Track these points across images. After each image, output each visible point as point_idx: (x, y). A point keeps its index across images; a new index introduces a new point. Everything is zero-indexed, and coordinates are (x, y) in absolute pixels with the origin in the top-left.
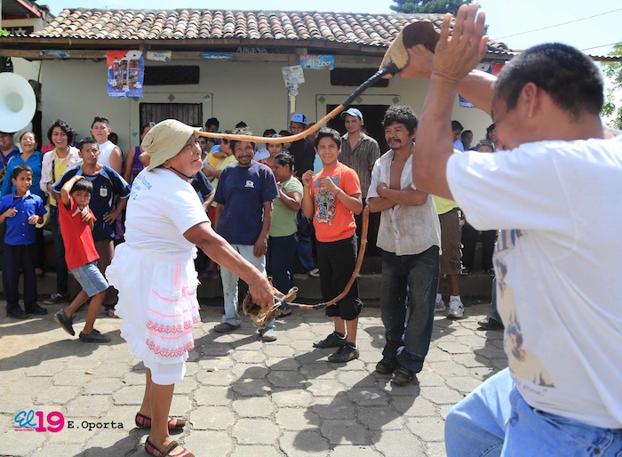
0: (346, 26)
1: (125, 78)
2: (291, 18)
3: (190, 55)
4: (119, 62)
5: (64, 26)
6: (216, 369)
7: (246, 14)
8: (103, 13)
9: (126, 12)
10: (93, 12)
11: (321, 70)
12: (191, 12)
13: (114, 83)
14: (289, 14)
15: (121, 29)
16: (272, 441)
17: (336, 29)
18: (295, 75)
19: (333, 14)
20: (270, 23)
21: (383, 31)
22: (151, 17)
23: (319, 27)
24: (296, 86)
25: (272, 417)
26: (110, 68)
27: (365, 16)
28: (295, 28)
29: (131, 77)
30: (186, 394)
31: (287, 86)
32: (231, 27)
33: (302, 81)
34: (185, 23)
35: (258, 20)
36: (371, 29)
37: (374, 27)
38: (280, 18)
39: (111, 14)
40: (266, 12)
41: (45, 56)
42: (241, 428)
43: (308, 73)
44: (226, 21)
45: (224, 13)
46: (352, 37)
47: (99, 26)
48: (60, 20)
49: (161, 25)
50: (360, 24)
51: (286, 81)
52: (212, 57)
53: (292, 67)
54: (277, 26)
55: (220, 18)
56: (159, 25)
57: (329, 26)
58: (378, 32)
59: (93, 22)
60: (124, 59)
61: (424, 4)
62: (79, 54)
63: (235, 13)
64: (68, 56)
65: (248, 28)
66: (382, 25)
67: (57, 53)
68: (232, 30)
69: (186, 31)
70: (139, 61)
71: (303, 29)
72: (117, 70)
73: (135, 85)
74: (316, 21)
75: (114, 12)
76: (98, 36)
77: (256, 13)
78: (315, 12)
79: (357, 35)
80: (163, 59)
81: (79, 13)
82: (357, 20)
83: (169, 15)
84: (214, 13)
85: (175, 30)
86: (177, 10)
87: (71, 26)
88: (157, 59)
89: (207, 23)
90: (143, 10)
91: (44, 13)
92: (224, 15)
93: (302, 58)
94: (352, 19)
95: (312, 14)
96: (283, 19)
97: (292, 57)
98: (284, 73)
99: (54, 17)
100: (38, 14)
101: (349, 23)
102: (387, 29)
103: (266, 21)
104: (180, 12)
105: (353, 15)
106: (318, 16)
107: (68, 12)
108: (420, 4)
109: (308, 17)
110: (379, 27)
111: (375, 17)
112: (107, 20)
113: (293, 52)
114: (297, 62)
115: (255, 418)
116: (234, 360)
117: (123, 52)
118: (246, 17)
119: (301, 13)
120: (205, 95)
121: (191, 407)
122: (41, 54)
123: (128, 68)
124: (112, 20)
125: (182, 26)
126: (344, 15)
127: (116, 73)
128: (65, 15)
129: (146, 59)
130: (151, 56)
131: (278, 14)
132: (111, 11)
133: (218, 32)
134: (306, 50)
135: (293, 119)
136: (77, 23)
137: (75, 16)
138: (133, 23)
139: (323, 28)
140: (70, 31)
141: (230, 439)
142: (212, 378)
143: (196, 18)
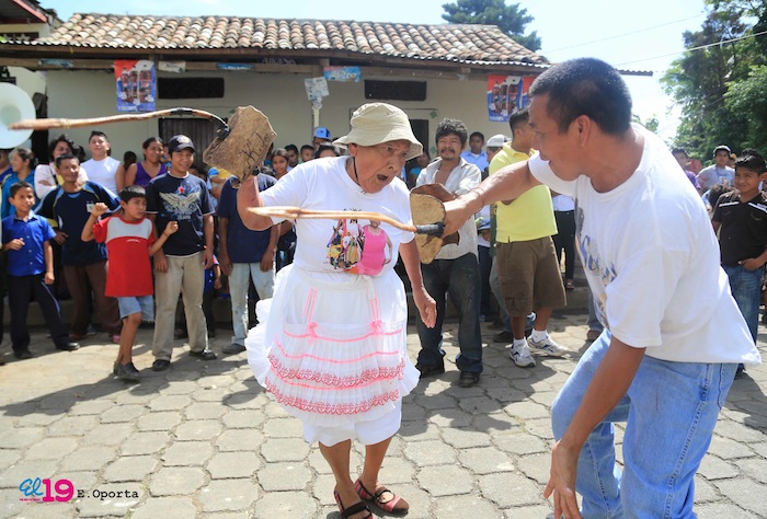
0: (384, 36)
1: (135, 90)
2: (326, 27)
3: (206, 66)
4: (129, 73)
5: (73, 33)
6: (214, 387)
7: (278, 23)
8: (120, 18)
9: (145, 18)
10: (108, 17)
11: (346, 83)
12: (218, 19)
13: (123, 96)
14: (325, 23)
15: (138, 37)
16: (254, 448)
17: (373, 39)
18: (318, 88)
19: (372, 24)
20: (304, 32)
21: (422, 42)
22: (173, 24)
23: (355, 38)
24: (320, 99)
25: (260, 428)
26: (119, 79)
27: (405, 26)
28: (329, 38)
29: (142, 90)
30: (177, 410)
31: (310, 99)
32: (260, 36)
33: (326, 93)
34: (210, 32)
35: (290, 29)
36: (410, 40)
37: (413, 38)
38: (315, 27)
39: (128, 20)
40: (300, 21)
41: (45, 66)
42: (225, 439)
43: (332, 85)
44: (255, 30)
45: (254, 21)
46: (389, 48)
47: (114, 34)
48: (69, 25)
49: (183, 34)
50: (399, 34)
51: (309, 94)
52: (230, 68)
53: (315, 79)
54: (311, 35)
55: (249, 27)
56: (181, 33)
57: (366, 36)
58: (416, 43)
59: (107, 28)
60: (133, 69)
61: (477, 14)
62: (83, 64)
63: (266, 22)
64: (71, 65)
65: (279, 38)
66: (422, 36)
67: (58, 63)
68: (261, 40)
69: (210, 41)
70: (150, 72)
71: (337, 40)
72: (126, 81)
73: (146, 99)
74: (353, 31)
75: (132, 18)
76: (111, 44)
77: (289, 21)
78: (352, 22)
79: (395, 46)
80: (176, 70)
81: (92, 18)
82: (397, 30)
83: (194, 22)
84: (243, 21)
85: (198, 39)
86: (202, 17)
87: (81, 33)
88: (170, 69)
89: (234, 31)
90: (164, 17)
91: (51, 18)
92: (254, 23)
93: (326, 69)
94: (392, 29)
95: (349, 23)
96: (317, 28)
97: (316, 68)
98: (307, 85)
99: (62, 22)
100: (44, 19)
101: (387, 33)
102: (427, 40)
103: (298, 30)
104: (205, 19)
105: (393, 25)
106: (355, 25)
107: (80, 17)
108: (473, 14)
109: (345, 26)
110: (419, 38)
111: (416, 27)
112: (122, 27)
113: (318, 63)
114: (321, 74)
115: (242, 428)
116: (236, 378)
117: (132, 63)
118: (278, 25)
119: (337, 22)
120: (230, 110)
121: (179, 421)
122: (40, 63)
123: (138, 80)
124: (129, 27)
125: (206, 34)
126: (383, 25)
127: (125, 85)
128: (75, 21)
129: (158, 70)
130: (163, 66)
131: (313, 23)
132: (129, 17)
133: (246, 42)
134: (327, 61)
135: (316, 134)
136: (88, 30)
137: (87, 21)
138: (152, 31)
139: (359, 38)
140: (79, 38)
141: (211, 448)
142: (209, 395)
143: (222, 27)
